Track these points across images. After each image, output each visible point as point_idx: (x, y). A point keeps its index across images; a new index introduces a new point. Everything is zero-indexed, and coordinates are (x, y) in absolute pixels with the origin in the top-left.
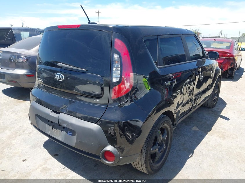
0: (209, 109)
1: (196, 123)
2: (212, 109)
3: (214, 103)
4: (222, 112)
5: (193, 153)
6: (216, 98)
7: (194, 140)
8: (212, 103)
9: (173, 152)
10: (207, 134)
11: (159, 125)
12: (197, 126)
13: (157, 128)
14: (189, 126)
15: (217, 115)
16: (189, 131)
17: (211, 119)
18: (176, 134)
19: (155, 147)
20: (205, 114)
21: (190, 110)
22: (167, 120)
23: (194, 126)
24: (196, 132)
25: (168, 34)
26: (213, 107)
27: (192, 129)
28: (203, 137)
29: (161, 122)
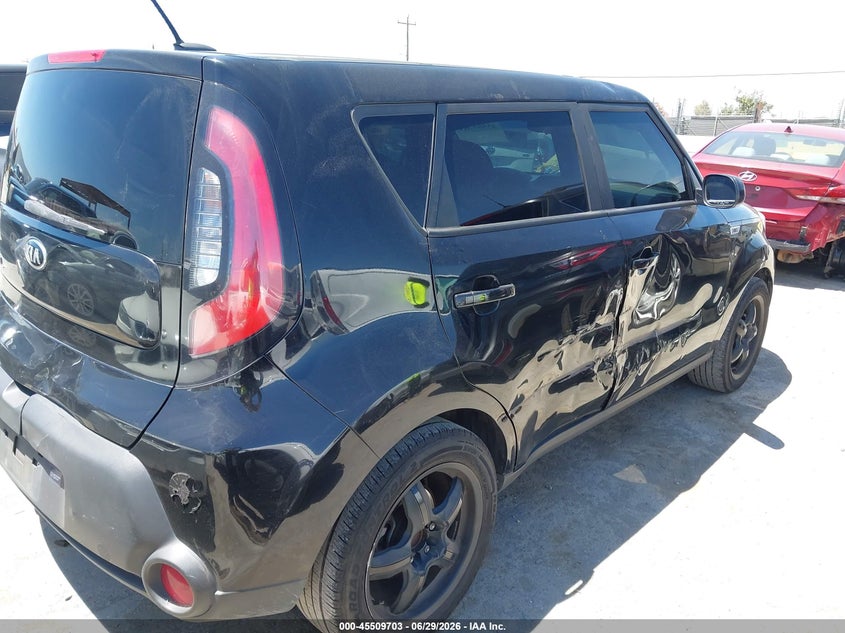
0: (713, 399)
1: (644, 451)
2: (724, 399)
3: (736, 377)
4: (762, 411)
5: (586, 576)
6: (743, 353)
7: (607, 522)
8: (723, 376)
9: (508, 564)
10: (671, 498)
11: (408, 469)
12: (640, 465)
13: (396, 480)
14: (610, 462)
15: (740, 422)
16: (603, 481)
17: (706, 438)
18: (546, 491)
19: (393, 552)
20: (692, 415)
21: (605, 402)
22: (460, 448)
23: (630, 463)
24: (628, 488)
25: (500, 96)
26: (728, 392)
27: (616, 475)
28: (650, 511)
29: (423, 456)
